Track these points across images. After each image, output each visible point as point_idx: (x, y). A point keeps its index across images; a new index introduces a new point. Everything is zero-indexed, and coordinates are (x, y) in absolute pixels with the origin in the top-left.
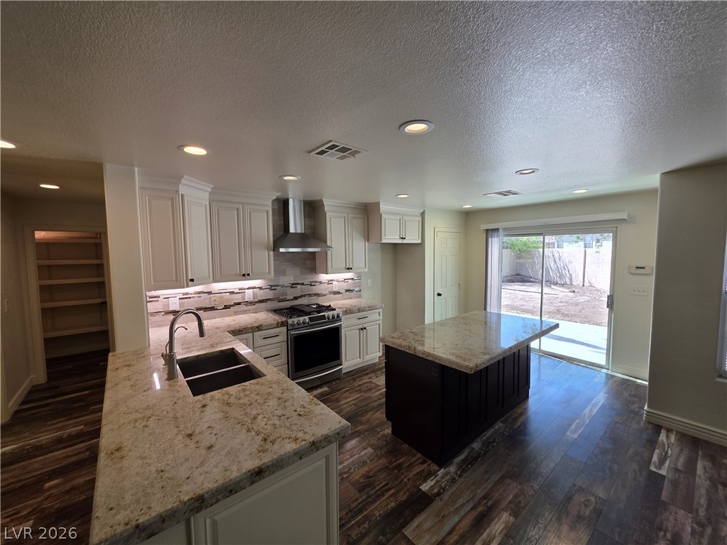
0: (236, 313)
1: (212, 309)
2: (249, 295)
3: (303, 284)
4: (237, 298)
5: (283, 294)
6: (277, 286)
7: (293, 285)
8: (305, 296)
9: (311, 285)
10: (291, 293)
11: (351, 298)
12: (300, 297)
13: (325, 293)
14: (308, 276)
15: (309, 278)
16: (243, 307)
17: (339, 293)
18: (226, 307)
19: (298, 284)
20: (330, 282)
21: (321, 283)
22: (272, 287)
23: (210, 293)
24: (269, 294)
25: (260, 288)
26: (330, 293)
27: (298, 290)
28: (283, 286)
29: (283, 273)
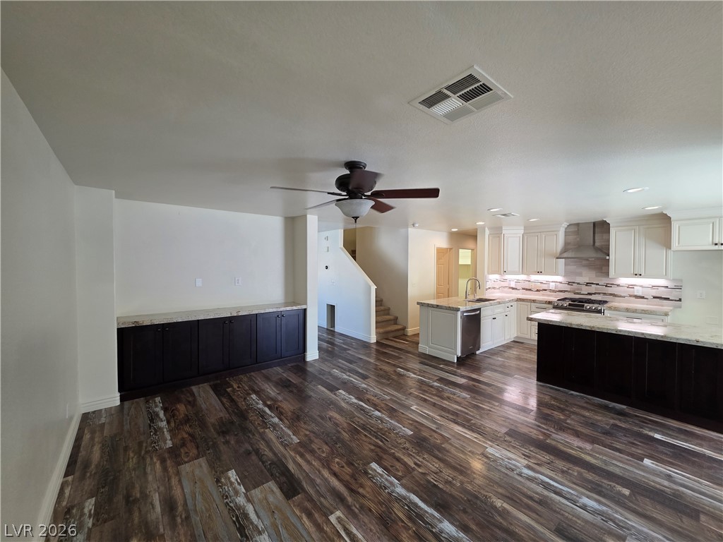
0: (543, 295)
1: (530, 290)
2: (552, 286)
3: (598, 284)
4: (545, 287)
5: (578, 289)
6: (574, 283)
7: (587, 284)
8: (599, 293)
9: (606, 286)
10: (585, 290)
11: (662, 306)
12: (595, 294)
13: (622, 295)
14: (603, 279)
15: (603, 281)
16: (547, 292)
17: (643, 298)
18: (538, 291)
19: (593, 284)
20: (631, 287)
21: (618, 285)
22: (569, 283)
23: (529, 281)
24: (567, 288)
25: (560, 283)
26: (630, 296)
27: (593, 289)
28: (578, 284)
29: (580, 274)
